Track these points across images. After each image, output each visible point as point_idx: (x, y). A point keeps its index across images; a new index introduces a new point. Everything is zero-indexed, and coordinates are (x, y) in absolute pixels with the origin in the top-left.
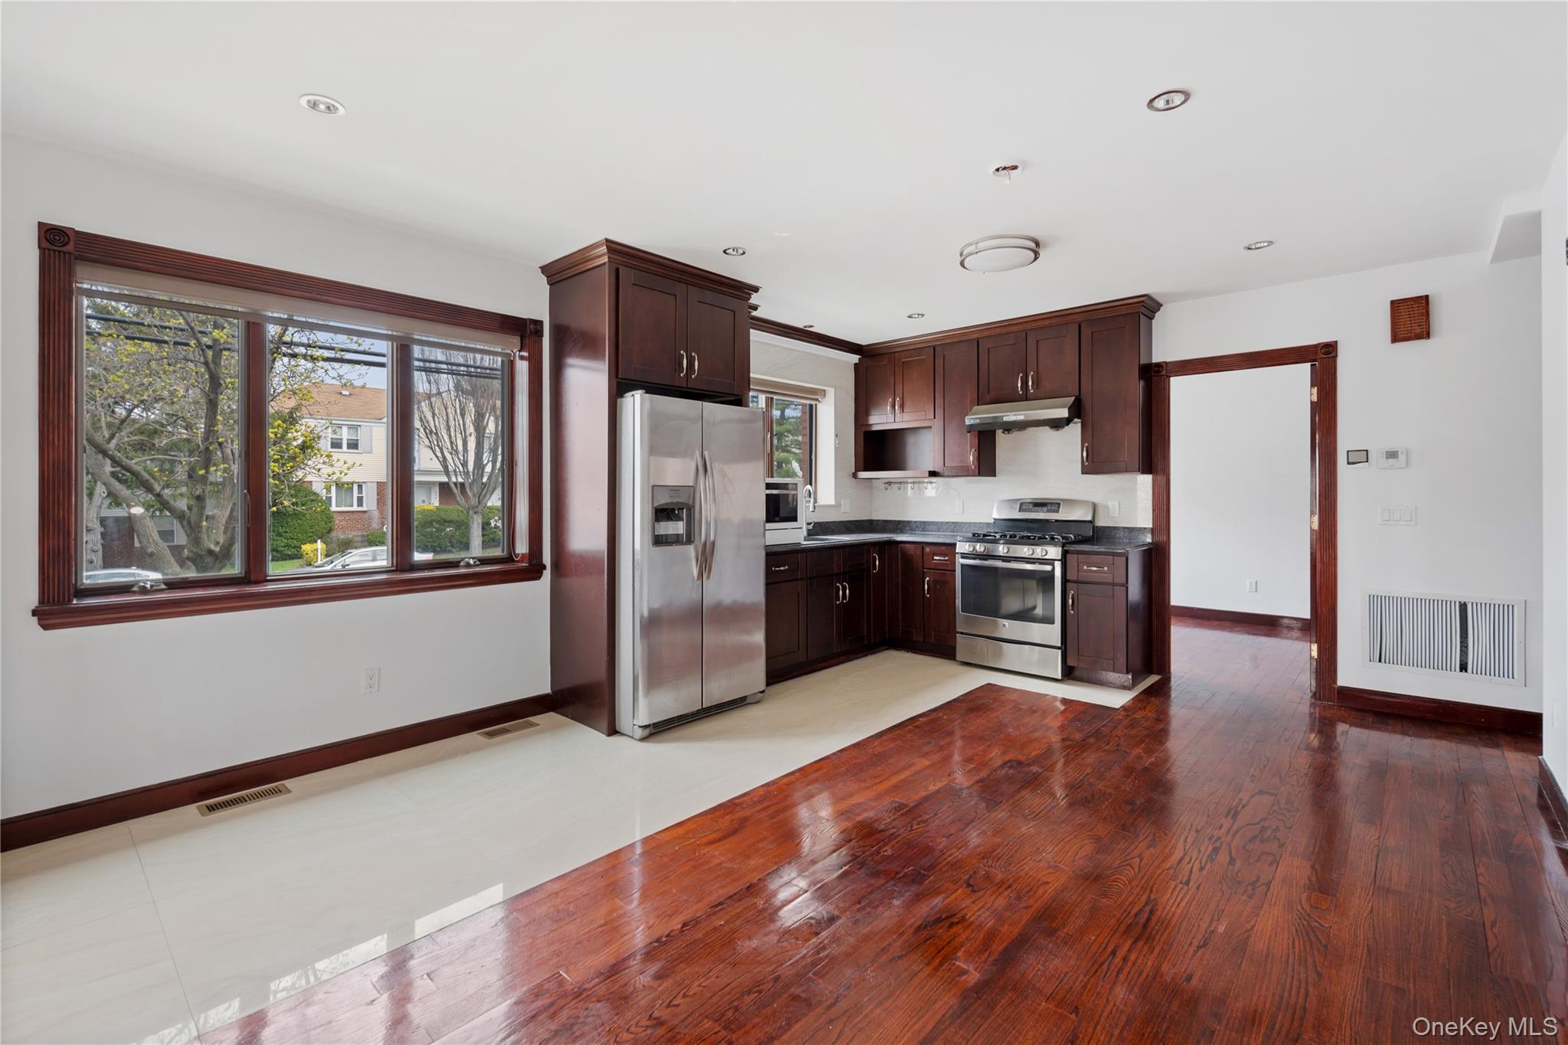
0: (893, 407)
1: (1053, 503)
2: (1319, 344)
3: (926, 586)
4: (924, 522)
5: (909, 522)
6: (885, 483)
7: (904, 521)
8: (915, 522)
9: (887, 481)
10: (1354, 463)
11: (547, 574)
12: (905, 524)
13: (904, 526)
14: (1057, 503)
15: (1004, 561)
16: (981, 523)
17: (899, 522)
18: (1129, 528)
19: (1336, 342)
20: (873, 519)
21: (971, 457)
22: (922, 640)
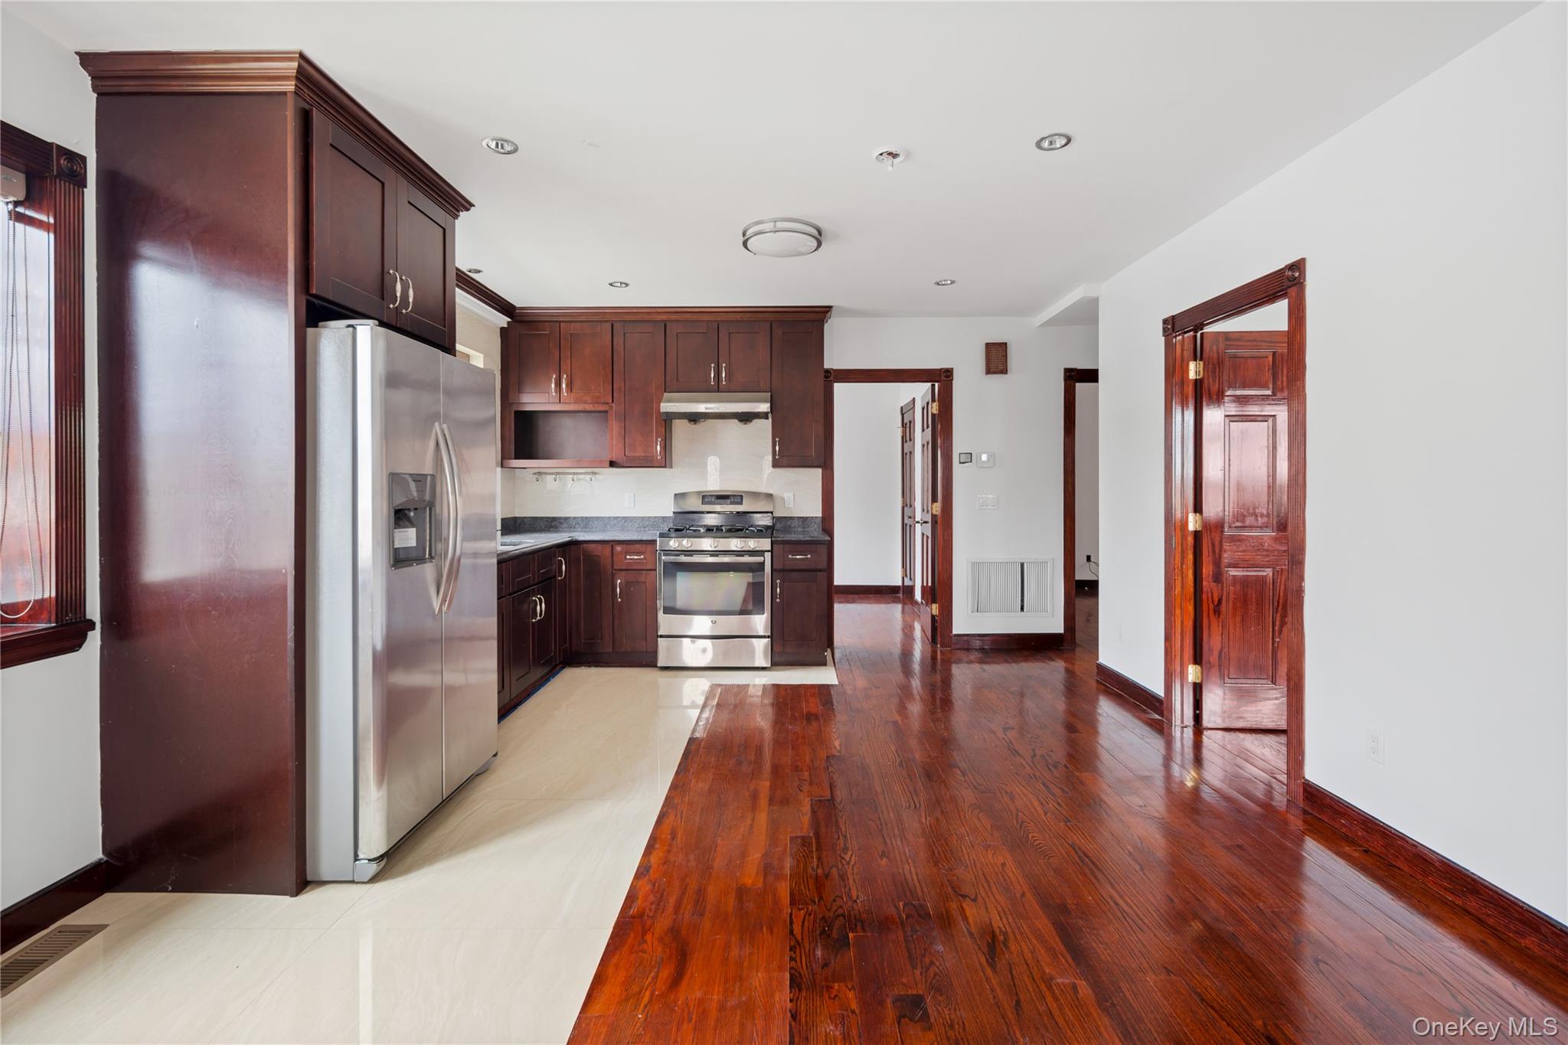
0: (559, 384)
1: (735, 495)
2: (941, 369)
3: (618, 589)
4: (586, 518)
5: (566, 519)
6: (535, 474)
7: (560, 518)
8: (575, 518)
9: (537, 470)
10: (964, 463)
11: (94, 639)
12: (562, 521)
13: (561, 523)
14: (739, 496)
15: (711, 556)
16: (655, 517)
17: (554, 519)
18: (803, 518)
19: (952, 369)
20: (517, 516)
21: (659, 447)
22: (611, 650)
